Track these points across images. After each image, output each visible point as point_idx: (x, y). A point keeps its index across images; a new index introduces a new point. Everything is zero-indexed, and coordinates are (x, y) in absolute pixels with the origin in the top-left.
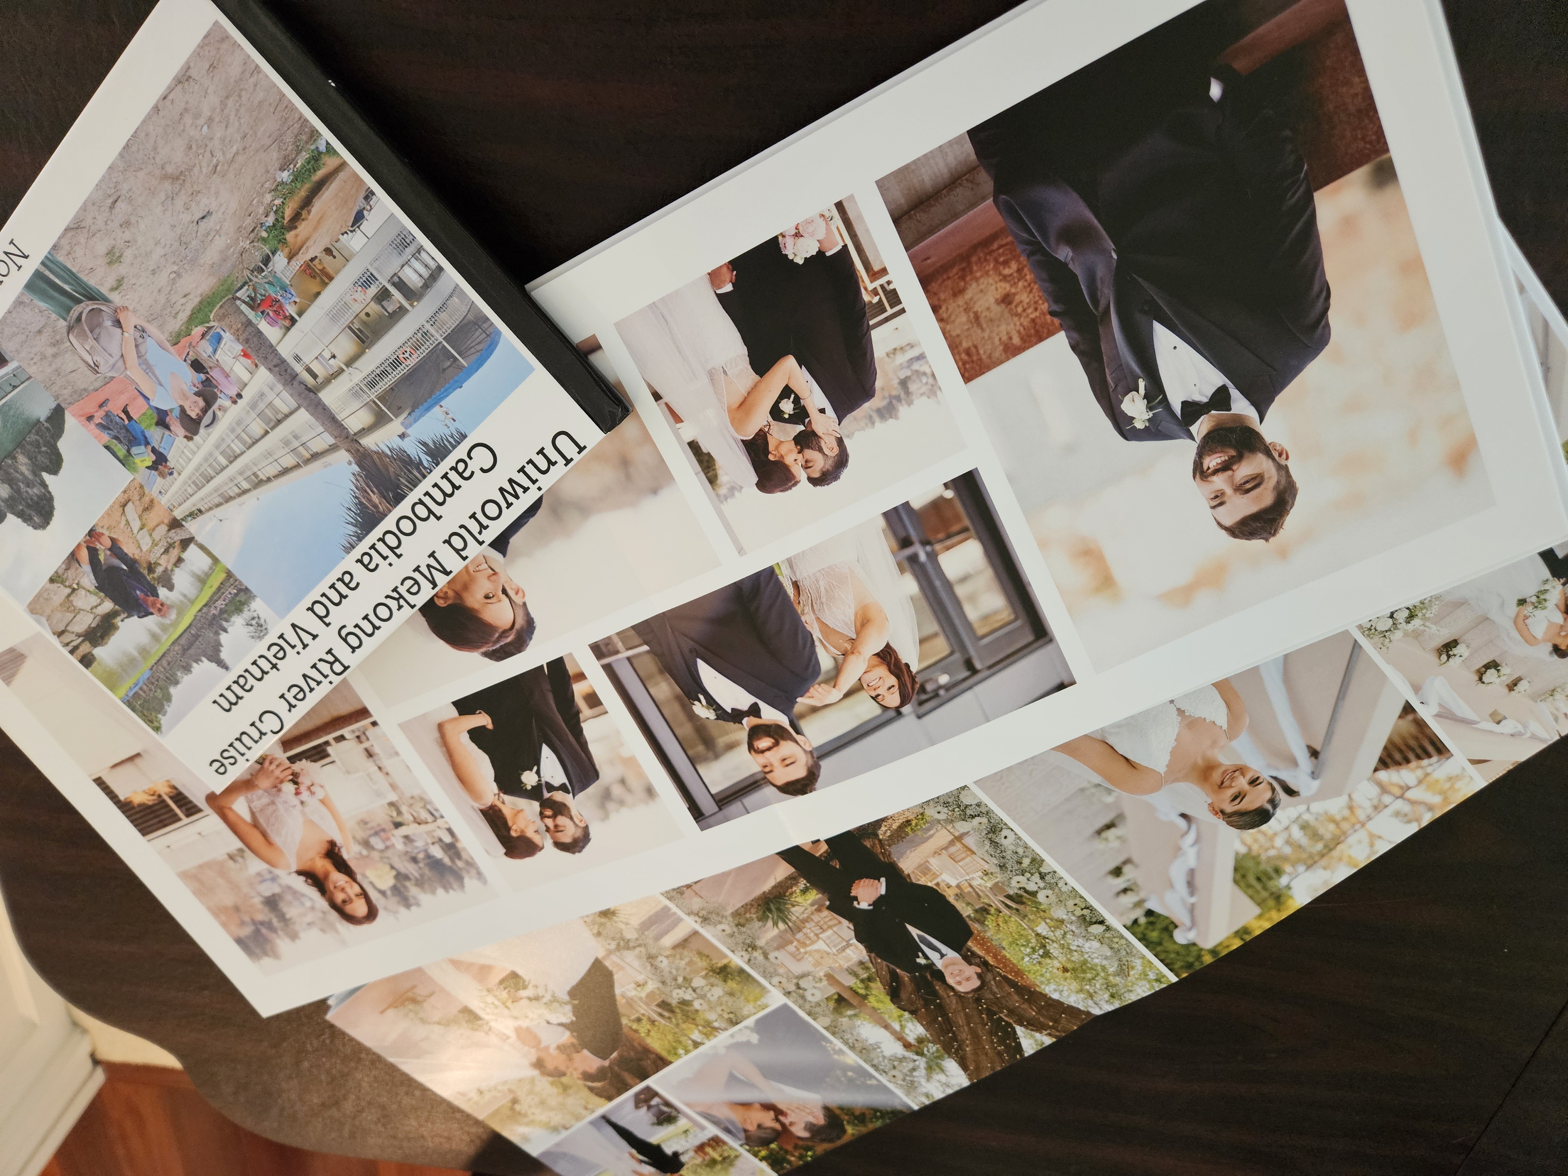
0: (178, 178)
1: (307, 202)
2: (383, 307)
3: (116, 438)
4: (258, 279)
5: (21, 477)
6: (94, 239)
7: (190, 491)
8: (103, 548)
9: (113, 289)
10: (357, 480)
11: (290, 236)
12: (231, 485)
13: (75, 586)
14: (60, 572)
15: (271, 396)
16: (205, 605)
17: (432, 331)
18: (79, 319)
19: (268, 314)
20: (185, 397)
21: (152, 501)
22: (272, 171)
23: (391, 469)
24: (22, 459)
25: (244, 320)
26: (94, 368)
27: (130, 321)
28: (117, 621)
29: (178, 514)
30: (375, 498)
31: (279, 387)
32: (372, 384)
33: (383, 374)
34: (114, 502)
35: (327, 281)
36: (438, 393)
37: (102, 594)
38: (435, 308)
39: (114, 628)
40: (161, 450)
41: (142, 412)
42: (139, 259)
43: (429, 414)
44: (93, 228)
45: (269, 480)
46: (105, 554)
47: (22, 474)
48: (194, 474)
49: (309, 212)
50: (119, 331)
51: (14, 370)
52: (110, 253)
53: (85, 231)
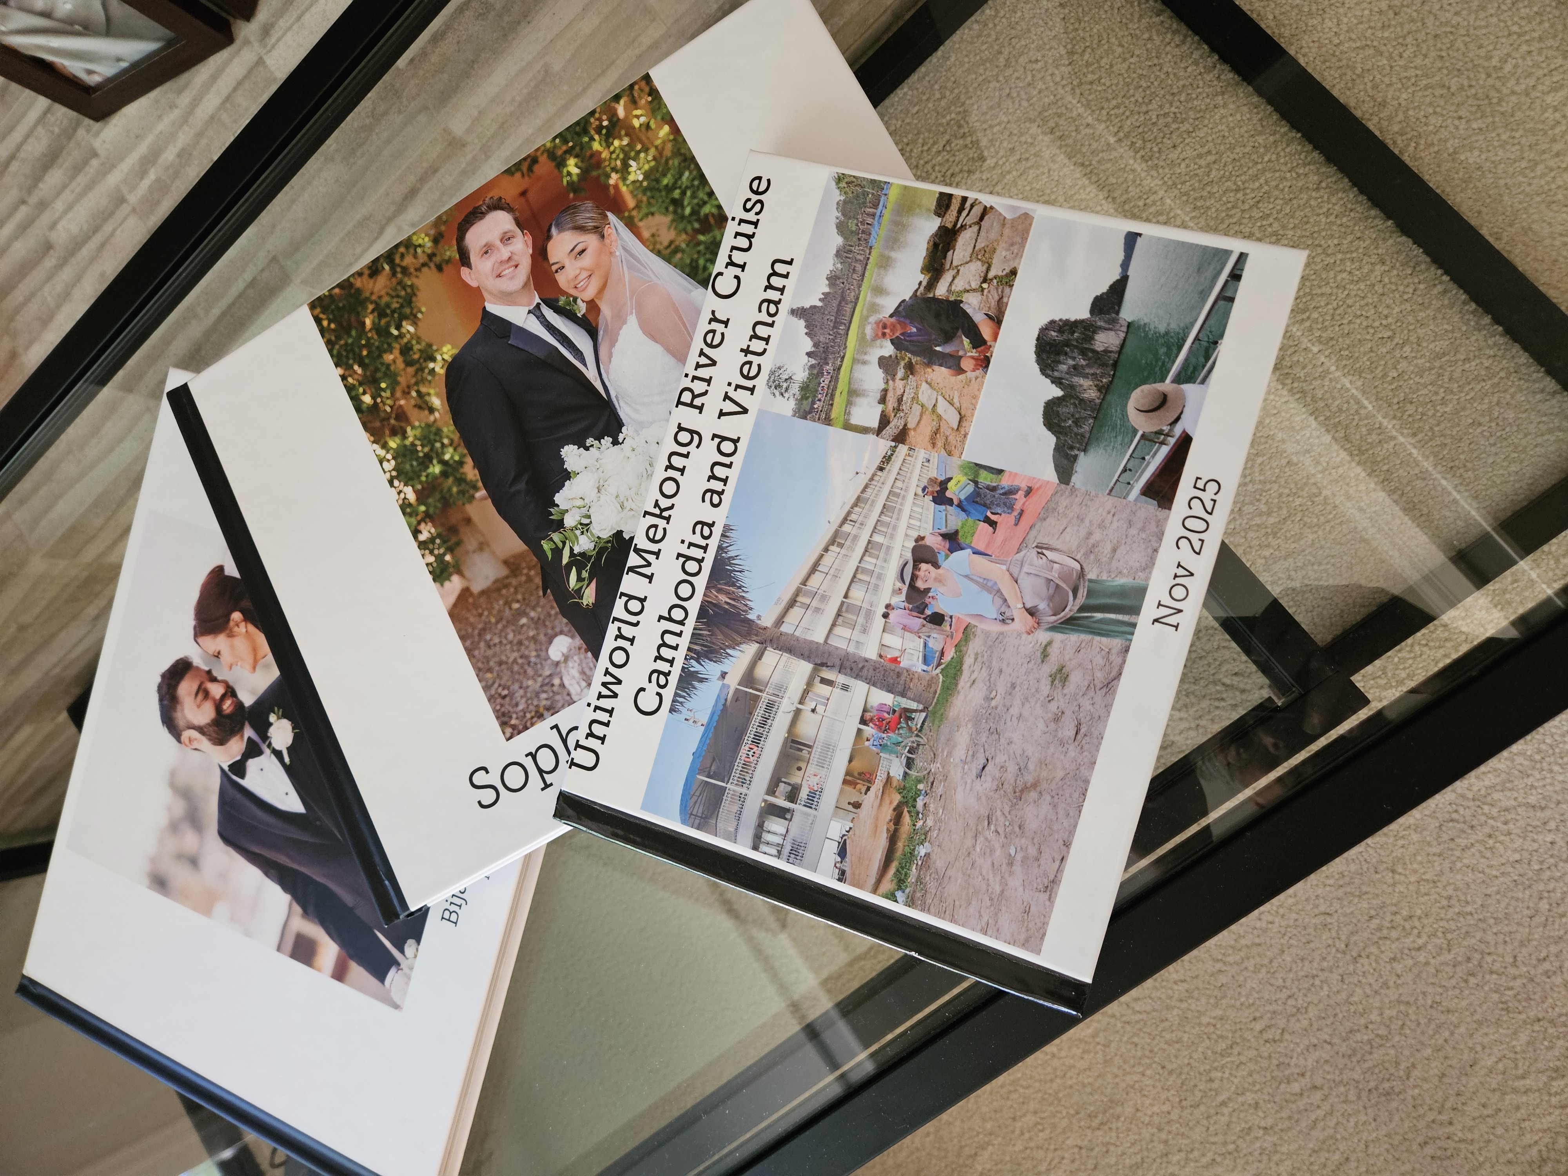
0: (1022, 791)
1: (893, 839)
2: (789, 784)
3: (994, 489)
4: (910, 741)
5: (1087, 371)
6: (1086, 684)
7: (899, 484)
8: (969, 354)
9: (1050, 643)
10: (746, 605)
11: (897, 798)
12: (861, 519)
13: (985, 286)
14: (1007, 289)
15: (857, 635)
16: (839, 369)
17: (739, 789)
18: (1075, 591)
19: (888, 713)
20: (938, 580)
21: (934, 445)
22: (936, 849)
23: (721, 637)
24: (1092, 394)
25: (909, 694)
26: (1041, 549)
27: (1022, 621)
28: (924, 278)
29: (903, 449)
30: (723, 598)
31: (851, 649)
32: (770, 706)
33: (763, 724)
34: (973, 416)
35: (848, 778)
36: (710, 735)
37: (952, 298)
38: (745, 811)
39: (926, 269)
40: (943, 507)
41: (976, 536)
42: (1033, 690)
43: (709, 711)
44: (1092, 693)
45: (826, 550)
46: (964, 349)
47: (1085, 376)
48: (902, 504)
49: (888, 830)
50: (1028, 606)
51: (1132, 487)
52: (1065, 679)
53: (1099, 685)
